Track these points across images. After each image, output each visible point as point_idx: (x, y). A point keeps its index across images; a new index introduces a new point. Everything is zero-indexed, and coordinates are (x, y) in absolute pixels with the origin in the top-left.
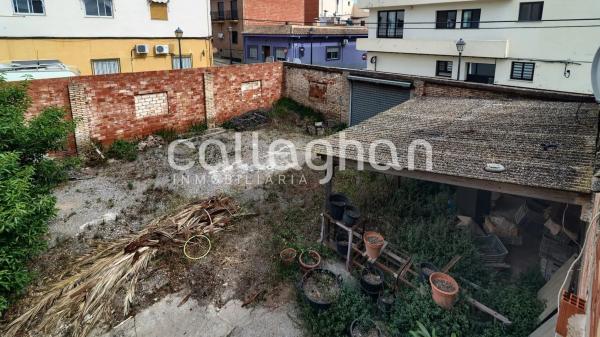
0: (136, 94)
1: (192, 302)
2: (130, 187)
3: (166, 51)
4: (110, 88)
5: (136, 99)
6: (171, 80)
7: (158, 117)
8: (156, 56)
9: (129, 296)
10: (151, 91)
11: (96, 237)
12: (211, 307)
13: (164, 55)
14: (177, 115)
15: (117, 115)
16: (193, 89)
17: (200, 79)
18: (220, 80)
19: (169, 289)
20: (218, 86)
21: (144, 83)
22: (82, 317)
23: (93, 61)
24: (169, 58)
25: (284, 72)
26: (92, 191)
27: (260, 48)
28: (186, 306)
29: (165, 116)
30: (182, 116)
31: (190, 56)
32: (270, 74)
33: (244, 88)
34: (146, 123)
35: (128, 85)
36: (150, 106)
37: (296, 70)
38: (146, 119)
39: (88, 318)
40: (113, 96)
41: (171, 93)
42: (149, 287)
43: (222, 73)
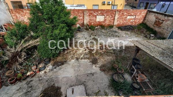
0: (97, 15)
1: (91, 63)
2: (90, 36)
3: (110, 3)
4: (92, 13)
5: (97, 16)
6: (106, 12)
7: (101, 22)
8: (108, 5)
9: (82, 56)
10: (101, 14)
11: (81, 44)
12: (94, 66)
13: (110, 5)
14: (106, 22)
15: (92, 19)
16: (112, 16)
17: (115, 13)
18: (121, 14)
19: (88, 58)
20: (120, 16)
21: (99, 12)
22: (75, 55)
23: (93, 5)
24: (111, 5)
25: (147, 14)
26: (84, 35)
27: (145, 3)
28: (90, 63)
29: (103, 22)
30: (107, 23)
31: (117, 5)
32: (140, 14)
33: (128, 17)
34: (98, 23)
35: (96, 12)
36: (100, 19)
37: (152, 13)
38: (98, 22)
39: (75, 56)
40: (92, 15)
41: (106, 16)
42: (86, 56)
43: (122, 12)
